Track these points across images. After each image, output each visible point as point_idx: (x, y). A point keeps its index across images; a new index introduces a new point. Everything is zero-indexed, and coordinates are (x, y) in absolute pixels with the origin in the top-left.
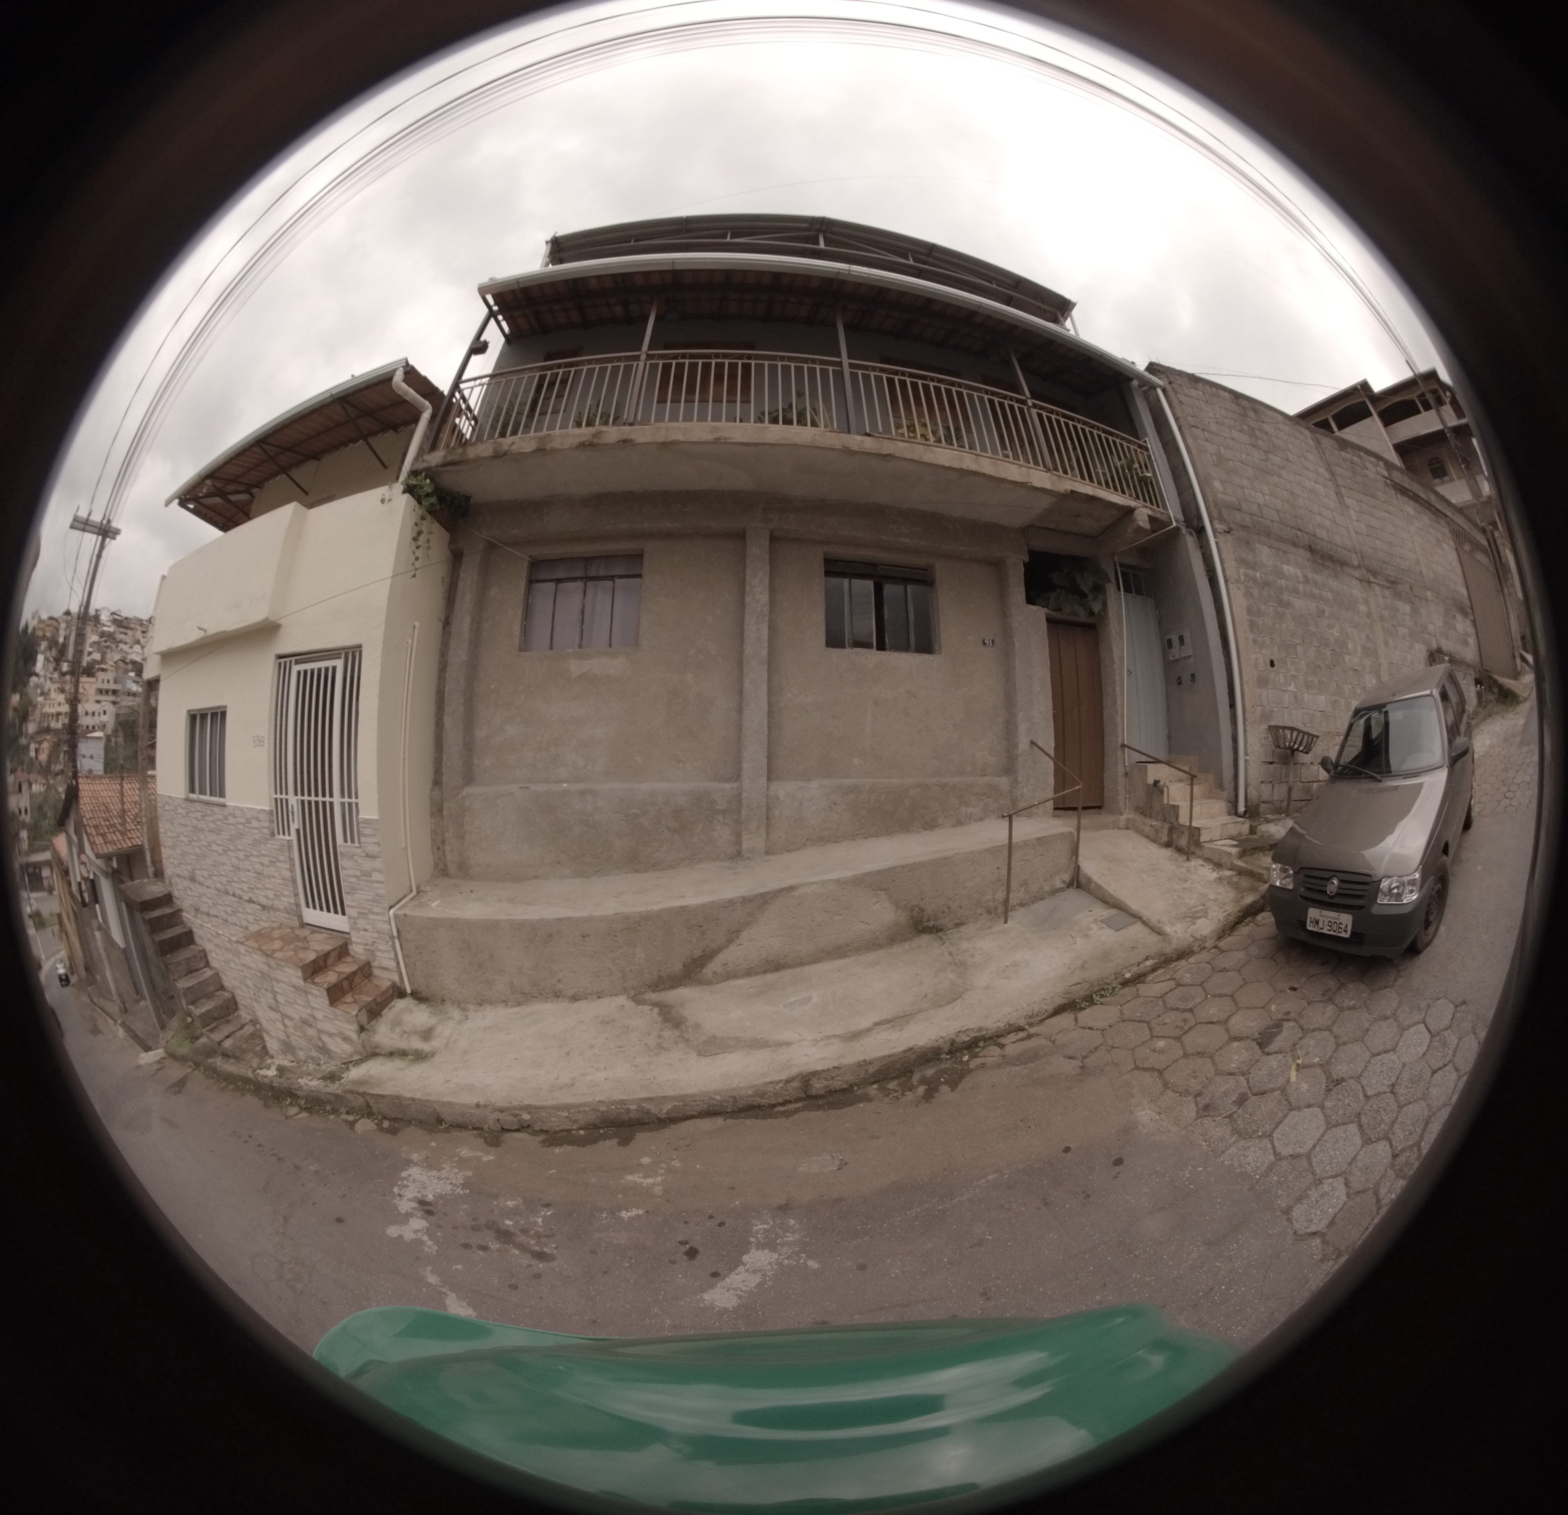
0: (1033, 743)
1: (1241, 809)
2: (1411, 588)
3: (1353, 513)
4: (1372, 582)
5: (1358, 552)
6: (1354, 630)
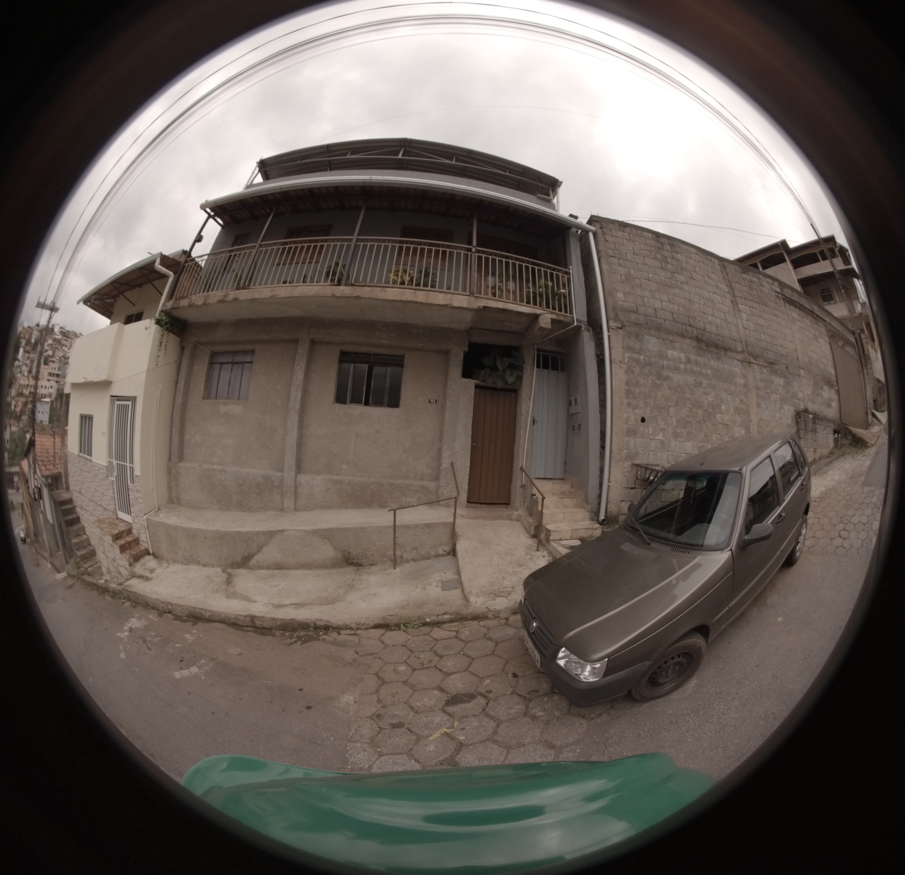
1: (602, 518)
4: (752, 363)
5: (744, 342)
6: (729, 396)
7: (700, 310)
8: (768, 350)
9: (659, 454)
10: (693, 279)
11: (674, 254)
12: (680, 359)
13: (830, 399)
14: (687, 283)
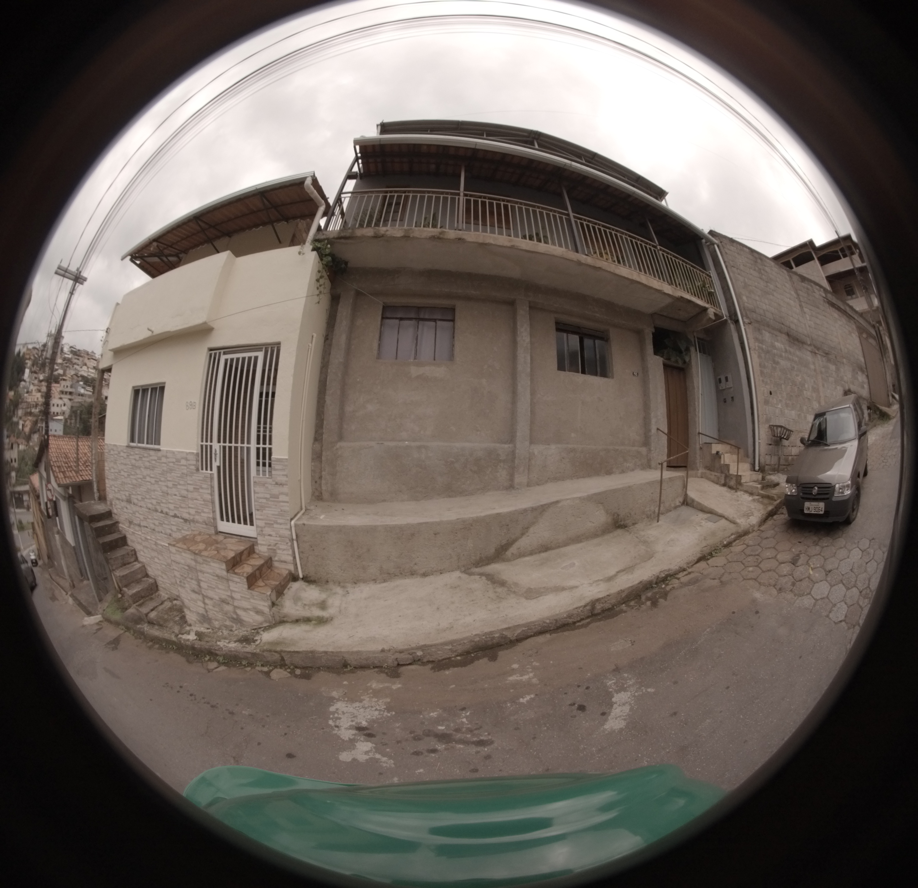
0: (658, 429)
1: (757, 468)
2: (836, 357)
3: (807, 316)
4: (816, 353)
5: (810, 337)
6: (808, 378)
7: (785, 312)
8: (824, 343)
12: (782, 349)
13: (863, 382)
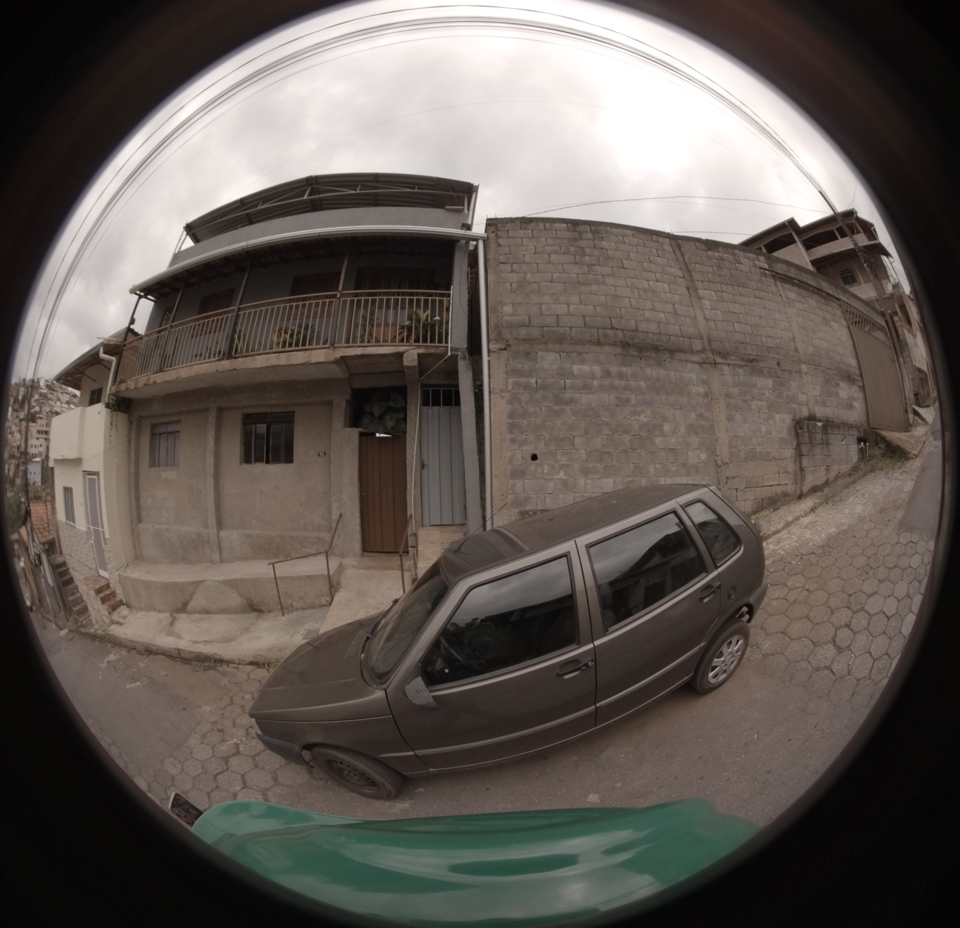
4: (719, 363)
5: (705, 338)
6: (678, 413)
7: (631, 305)
8: (746, 343)
9: (561, 496)
10: (624, 268)
11: (596, 242)
12: (593, 374)
13: (851, 399)
14: (613, 275)
